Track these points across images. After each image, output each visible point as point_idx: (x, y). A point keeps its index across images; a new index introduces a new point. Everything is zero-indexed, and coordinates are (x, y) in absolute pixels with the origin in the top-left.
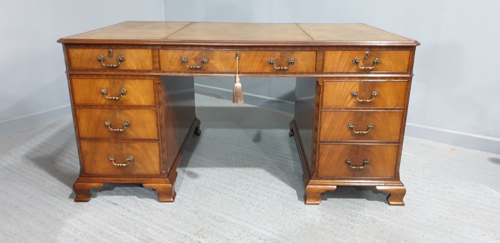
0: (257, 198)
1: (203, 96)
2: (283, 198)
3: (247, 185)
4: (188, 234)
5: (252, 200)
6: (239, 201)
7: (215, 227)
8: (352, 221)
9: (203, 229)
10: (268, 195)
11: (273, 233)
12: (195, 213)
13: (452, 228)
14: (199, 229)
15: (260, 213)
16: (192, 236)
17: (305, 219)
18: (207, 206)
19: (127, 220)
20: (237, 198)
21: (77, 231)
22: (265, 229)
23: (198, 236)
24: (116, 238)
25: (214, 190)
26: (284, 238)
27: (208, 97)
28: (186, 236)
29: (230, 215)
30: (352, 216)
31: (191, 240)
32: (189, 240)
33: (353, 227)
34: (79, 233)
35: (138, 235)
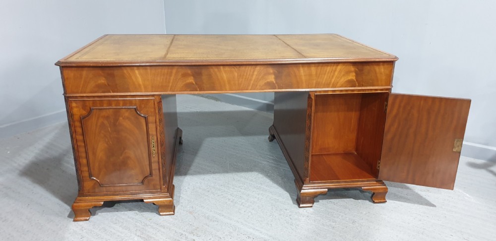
0: (248, 199)
1: (202, 98)
2: (272, 200)
3: (239, 187)
4: (184, 233)
5: (243, 201)
6: (232, 202)
7: (208, 226)
8: (333, 222)
9: (198, 228)
10: (258, 196)
11: (261, 232)
12: (190, 213)
13: (424, 229)
14: (194, 227)
15: (250, 214)
16: (187, 234)
17: (291, 219)
18: (201, 207)
19: (129, 219)
20: (229, 200)
21: (83, 229)
22: (254, 229)
23: (192, 235)
24: (118, 236)
25: (209, 191)
26: (270, 236)
27: (207, 99)
28: (182, 234)
29: (223, 216)
30: (334, 217)
31: (187, 238)
32: (184, 238)
33: (334, 227)
34: (84, 231)
35: (139, 233)
